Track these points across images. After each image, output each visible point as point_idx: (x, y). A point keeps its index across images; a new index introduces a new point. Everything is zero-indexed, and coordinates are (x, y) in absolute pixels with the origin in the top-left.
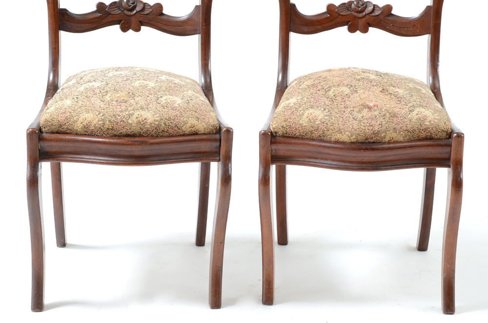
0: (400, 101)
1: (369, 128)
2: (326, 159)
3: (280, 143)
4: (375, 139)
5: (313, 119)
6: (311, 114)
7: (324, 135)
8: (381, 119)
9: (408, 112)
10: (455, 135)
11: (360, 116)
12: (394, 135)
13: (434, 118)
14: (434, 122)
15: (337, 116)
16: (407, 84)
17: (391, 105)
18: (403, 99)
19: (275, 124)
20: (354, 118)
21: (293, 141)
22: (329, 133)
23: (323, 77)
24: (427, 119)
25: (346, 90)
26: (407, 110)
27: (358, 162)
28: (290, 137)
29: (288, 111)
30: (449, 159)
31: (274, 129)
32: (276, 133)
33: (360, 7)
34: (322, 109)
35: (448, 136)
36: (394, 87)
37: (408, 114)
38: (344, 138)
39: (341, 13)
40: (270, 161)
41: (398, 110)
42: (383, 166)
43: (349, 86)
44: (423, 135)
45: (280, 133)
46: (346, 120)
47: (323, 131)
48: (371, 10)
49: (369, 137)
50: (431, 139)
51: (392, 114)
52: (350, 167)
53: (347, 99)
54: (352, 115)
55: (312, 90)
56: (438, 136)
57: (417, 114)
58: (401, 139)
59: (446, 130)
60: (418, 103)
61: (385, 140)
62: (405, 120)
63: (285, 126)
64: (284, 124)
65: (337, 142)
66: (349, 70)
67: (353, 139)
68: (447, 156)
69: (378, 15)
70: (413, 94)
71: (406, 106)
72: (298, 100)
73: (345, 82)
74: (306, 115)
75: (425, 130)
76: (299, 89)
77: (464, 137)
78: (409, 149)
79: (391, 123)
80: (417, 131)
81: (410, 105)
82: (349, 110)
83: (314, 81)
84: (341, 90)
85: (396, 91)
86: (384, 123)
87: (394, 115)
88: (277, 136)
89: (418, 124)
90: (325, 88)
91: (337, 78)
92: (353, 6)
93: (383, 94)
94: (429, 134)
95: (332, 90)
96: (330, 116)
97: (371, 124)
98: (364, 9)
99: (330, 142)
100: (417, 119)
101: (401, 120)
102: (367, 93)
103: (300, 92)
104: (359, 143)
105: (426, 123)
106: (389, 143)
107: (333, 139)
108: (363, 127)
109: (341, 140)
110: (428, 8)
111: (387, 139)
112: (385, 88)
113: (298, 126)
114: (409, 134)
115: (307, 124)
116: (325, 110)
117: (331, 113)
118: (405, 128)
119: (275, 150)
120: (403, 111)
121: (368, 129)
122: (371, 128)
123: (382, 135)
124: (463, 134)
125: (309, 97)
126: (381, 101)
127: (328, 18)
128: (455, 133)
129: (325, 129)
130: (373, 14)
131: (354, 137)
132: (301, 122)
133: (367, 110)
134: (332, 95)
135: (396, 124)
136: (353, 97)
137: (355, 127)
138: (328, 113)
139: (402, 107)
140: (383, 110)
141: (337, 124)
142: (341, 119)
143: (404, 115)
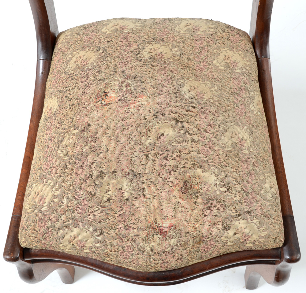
0: (210, 207)
1: (162, 265)
5: (78, 245)
6: (75, 238)
8: (181, 251)
9: (222, 232)
11: (149, 247)
13: (260, 236)
14: (260, 242)
15: (114, 242)
20: (139, 250)
24: (250, 239)
25: (128, 188)
26: (220, 226)
34: (91, 229)
36: (201, 166)
41: (207, 228)
43: (131, 176)
46: (129, 252)
51: (197, 240)
54: (137, 244)
55: (74, 176)
57: (235, 234)
62: (217, 244)
71: (220, 219)
72: (54, 196)
73: (126, 162)
79: (196, 253)
81: (225, 215)
83: (79, 142)
84: (118, 187)
85: (205, 178)
86: (185, 255)
87: (201, 240)
90: (95, 174)
93: (185, 196)
95: (105, 185)
96: (103, 242)
97: (166, 261)
100: (234, 242)
101: (210, 245)
103: (58, 170)
108: (152, 265)
112: (187, 175)
116: (95, 230)
117: (105, 238)
120: (215, 230)
122: (166, 265)
125: (71, 196)
126: (181, 215)
135: (202, 253)
136: (137, 205)
137: (141, 263)
138: (100, 238)
139: (212, 222)
140: (184, 235)
141: (115, 256)
142: (120, 248)
143: (215, 236)
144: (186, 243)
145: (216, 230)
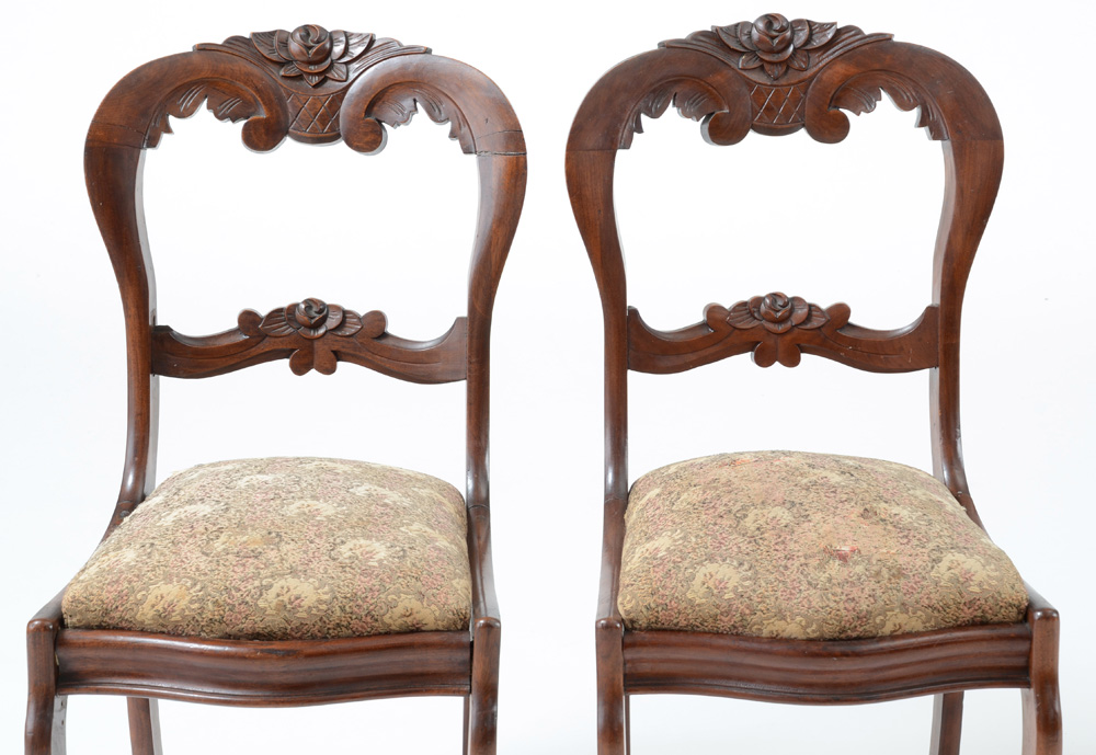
0: (906, 537)
1: (847, 605)
2: (751, 680)
3: (643, 645)
4: (861, 630)
5: (716, 588)
6: (712, 576)
7: (745, 623)
8: (872, 584)
9: (930, 565)
10: (1039, 614)
11: (823, 577)
12: (902, 619)
13: (988, 576)
14: (990, 585)
15: (771, 577)
16: (911, 492)
17: (889, 548)
18: (912, 533)
19: (629, 602)
20: (809, 583)
21: (673, 638)
22: (755, 619)
23: (723, 480)
24: (973, 578)
25: (784, 516)
26: (926, 558)
27: (827, 686)
28: (665, 630)
29: (656, 569)
30: (1026, 669)
31: (626, 612)
32: (632, 621)
33: (778, 311)
34: (735, 563)
35: (1021, 617)
36: (886, 502)
37: (929, 568)
38: (792, 629)
39: (739, 325)
40: (622, 688)
41: (907, 559)
42: (882, 692)
43: (788, 505)
44: (967, 614)
45: (643, 622)
46: (794, 588)
47: (742, 614)
48: (805, 317)
49: (847, 625)
50: (982, 623)
51: (894, 571)
52: (809, 697)
53: (789, 537)
54: (806, 576)
55: (703, 517)
56: (1000, 616)
57: (950, 569)
58: (918, 626)
59: (1016, 603)
60: (948, 541)
61: (884, 630)
62: (924, 583)
63: (653, 605)
64: (650, 600)
65: (775, 639)
66: (777, 463)
67: (812, 632)
68: (1020, 662)
69: (819, 328)
70: (931, 517)
71: (924, 550)
72: (675, 541)
73: (778, 495)
74: (699, 577)
75: (970, 604)
76: (672, 511)
77: (1058, 618)
78: (937, 649)
79: (895, 592)
80: (953, 607)
81: (931, 545)
82: (797, 564)
83: (704, 492)
84: (771, 516)
85: (894, 511)
86: (879, 592)
87: (899, 573)
88: (636, 629)
89: (954, 590)
90: (735, 509)
91: (756, 485)
92: (763, 307)
93: (868, 522)
94: (979, 613)
95: (751, 516)
96: (755, 579)
97: (851, 597)
98: (787, 314)
99: (758, 639)
100: (950, 580)
101: (916, 583)
102: (830, 519)
103: (677, 520)
104: (825, 640)
105: (971, 589)
106: (893, 637)
107: (765, 633)
108: (833, 605)
109: (785, 635)
110: (930, 311)
111: (887, 629)
112: (868, 506)
113: (684, 605)
114: (936, 614)
115: (704, 600)
116: (741, 564)
117: (756, 573)
118: (927, 602)
119: (632, 661)
120: (919, 562)
121: (845, 608)
122: (853, 604)
123: (878, 621)
124: (1057, 612)
125: (701, 534)
126: (865, 540)
127: (710, 336)
128: (1039, 611)
129: (747, 612)
130: (809, 326)
131: (814, 627)
132: (690, 596)
133: (837, 562)
134: (753, 528)
135: (905, 594)
136: (801, 531)
137: (814, 604)
138: (749, 573)
139: (914, 552)
140: (874, 562)
141: (773, 599)
142: (781, 585)
143: (920, 570)
144: (878, 573)
145: (921, 563)
